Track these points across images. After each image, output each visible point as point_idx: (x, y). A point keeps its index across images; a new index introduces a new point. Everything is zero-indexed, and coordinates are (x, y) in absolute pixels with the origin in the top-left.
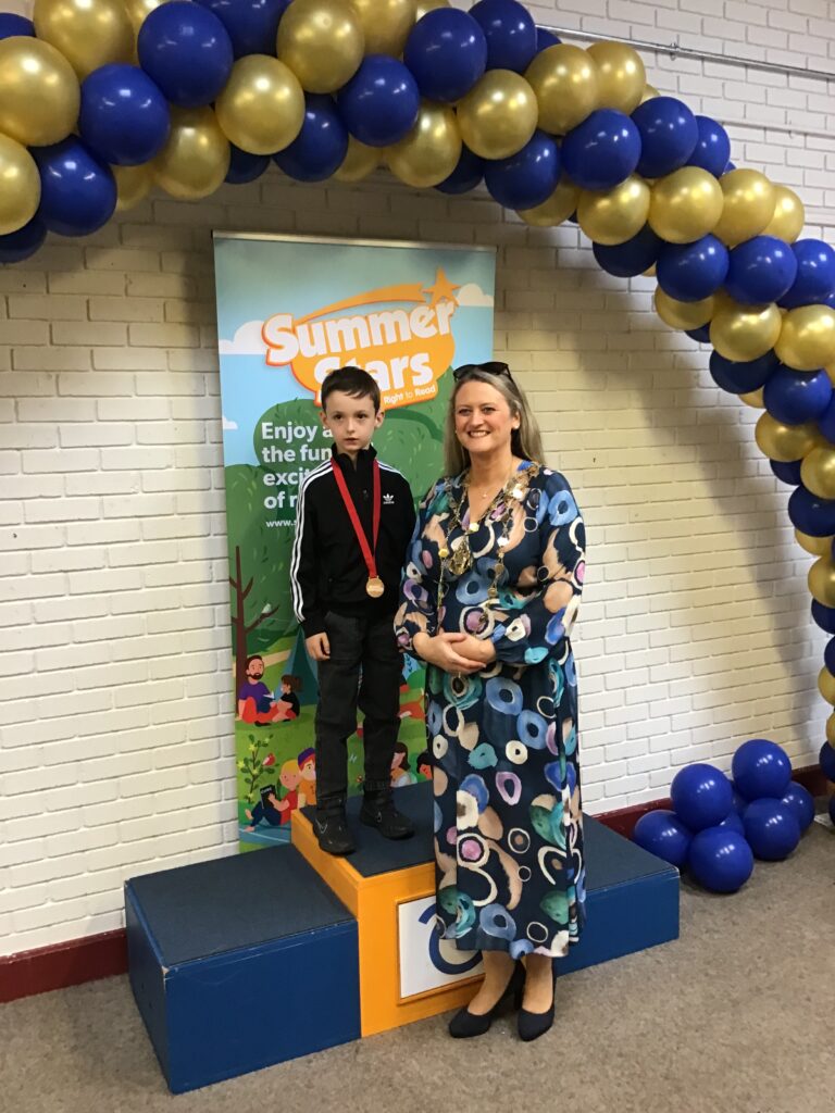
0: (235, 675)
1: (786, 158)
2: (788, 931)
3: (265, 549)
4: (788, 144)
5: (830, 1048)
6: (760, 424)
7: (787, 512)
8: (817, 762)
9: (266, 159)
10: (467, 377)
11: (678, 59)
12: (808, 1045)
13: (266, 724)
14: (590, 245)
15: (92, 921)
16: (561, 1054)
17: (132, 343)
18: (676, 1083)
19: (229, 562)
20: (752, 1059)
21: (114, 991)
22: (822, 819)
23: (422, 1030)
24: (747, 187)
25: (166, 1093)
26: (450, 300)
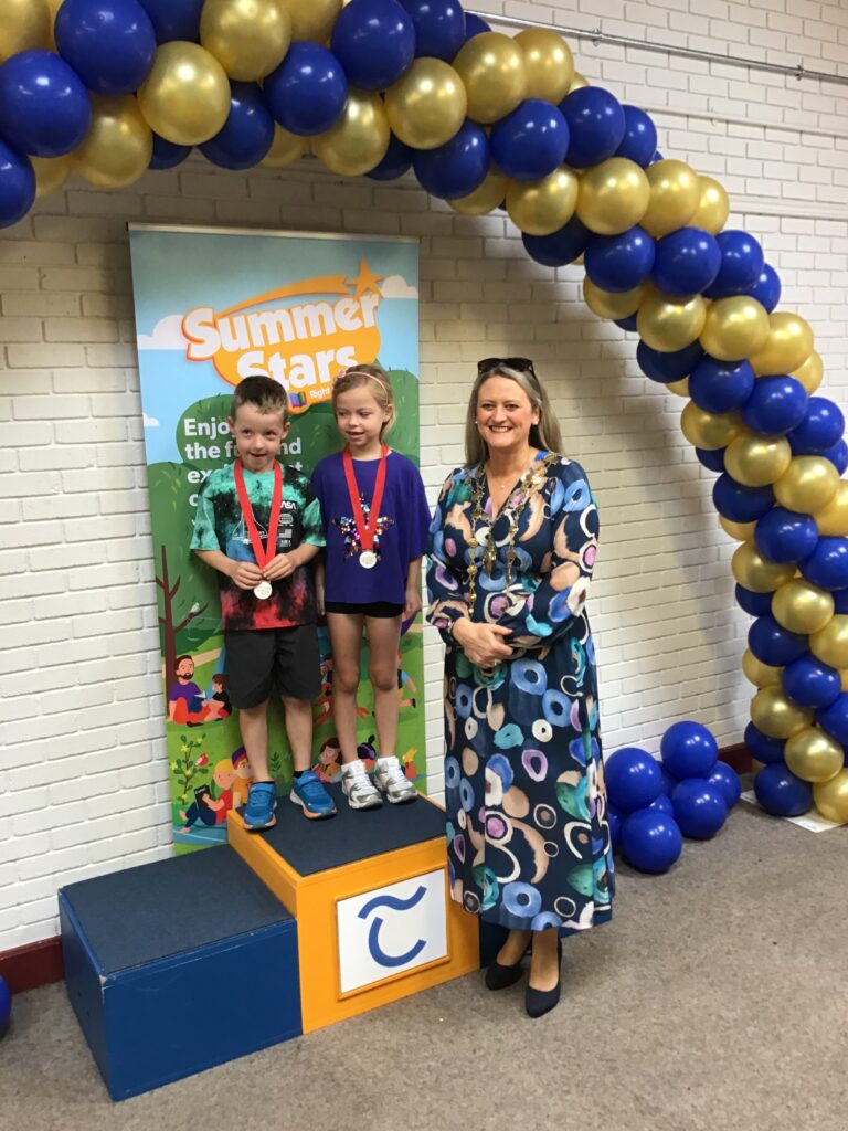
0: (164, 676)
1: (708, 146)
2: (716, 909)
4: (711, 131)
5: (756, 1022)
6: (685, 412)
7: (711, 498)
9: (189, 148)
10: (491, 372)
11: (602, 46)
12: (735, 1020)
13: (199, 724)
14: (519, 234)
16: (500, 1041)
17: (48, 338)
18: (610, 1064)
19: (155, 563)
20: (682, 1037)
21: (50, 1000)
22: (747, 796)
23: (362, 1023)
24: (672, 178)
25: (107, 1101)
26: (374, 292)
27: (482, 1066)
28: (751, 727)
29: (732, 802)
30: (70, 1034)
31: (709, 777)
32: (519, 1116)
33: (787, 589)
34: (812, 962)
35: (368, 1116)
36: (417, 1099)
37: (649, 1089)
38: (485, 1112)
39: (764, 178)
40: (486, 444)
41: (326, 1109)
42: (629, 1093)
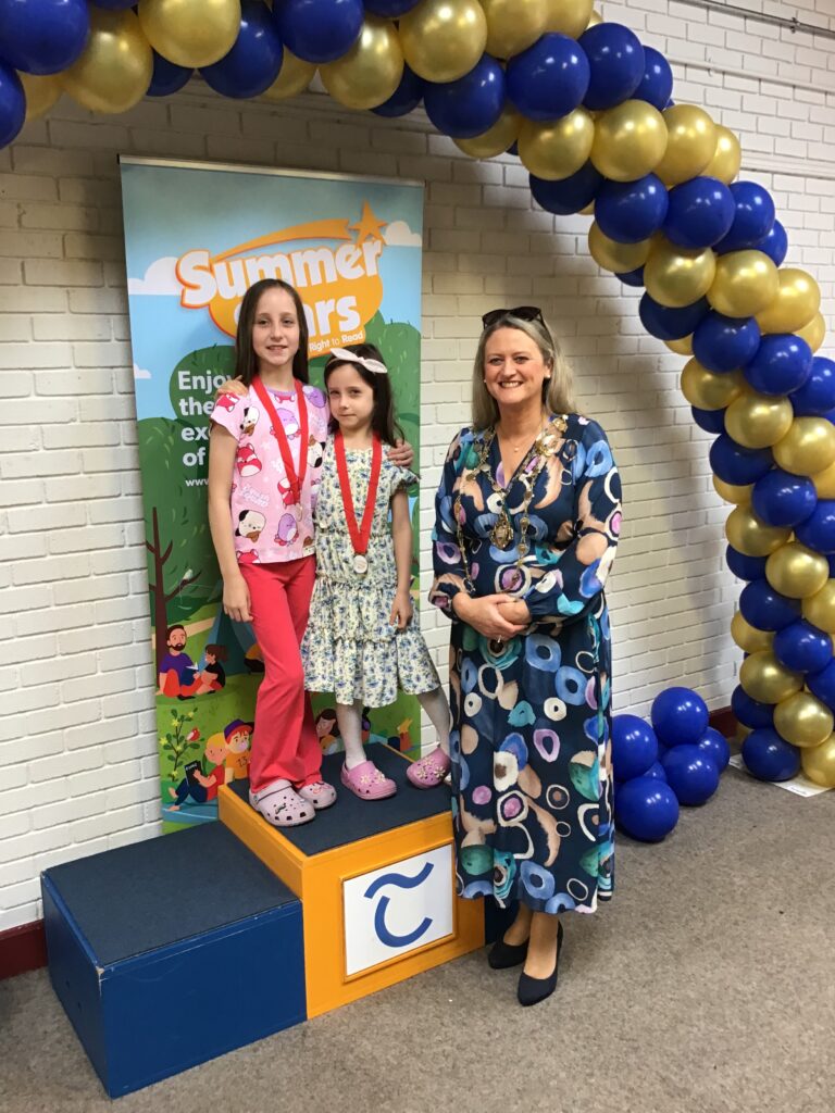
0: (154, 647)
1: (705, 95)
2: (718, 878)
3: (185, 509)
4: (707, 82)
5: (773, 995)
6: (685, 371)
7: (708, 459)
8: (729, 704)
10: (497, 324)
12: (752, 994)
13: (189, 698)
15: (5, 915)
16: (514, 1021)
17: (28, 281)
18: (631, 1042)
19: (144, 525)
20: (701, 1013)
21: (32, 989)
22: (734, 761)
23: (369, 1006)
24: (689, 124)
25: (103, 1098)
26: (377, 238)
27: (499, 1051)
28: (739, 691)
29: (723, 767)
30: (56, 1025)
31: (700, 742)
32: (544, 1103)
33: (782, 553)
34: (821, 932)
35: (386, 1106)
36: (435, 1087)
37: (675, 1069)
38: (508, 1099)
39: (757, 132)
40: (495, 401)
41: (339, 1101)
42: (654, 1074)
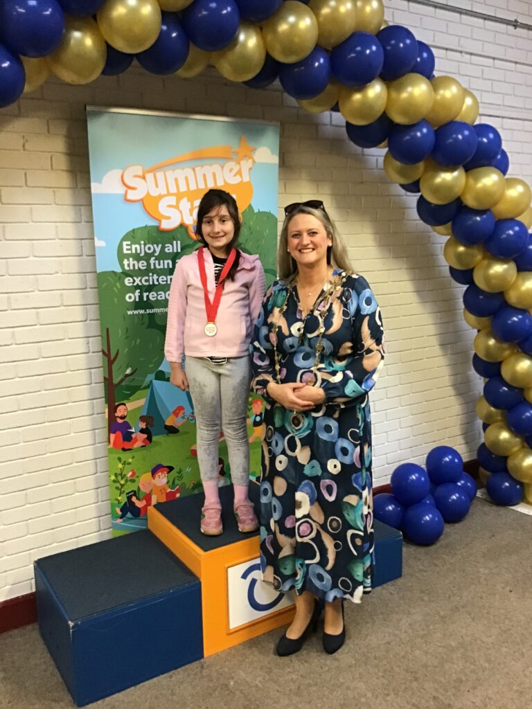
0: (107, 417)
1: (459, 70)
2: (469, 569)
3: (127, 328)
4: (460, 60)
5: (506, 645)
6: (447, 244)
7: (462, 300)
8: (475, 457)
9: (131, 56)
10: (294, 212)
12: (493, 643)
13: (130, 449)
14: (344, 124)
15: (10, 589)
17: (29, 183)
18: (413, 674)
19: (102, 340)
20: (459, 655)
21: (28, 636)
22: (480, 493)
23: (243, 649)
24: (445, 88)
25: (72, 706)
26: (249, 158)
27: (328, 679)
29: (472, 497)
30: (42, 660)
31: (459, 481)
33: (512, 359)
36: (287, 702)
37: (441, 691)
39: (493, 92)
42: (429, 695)
